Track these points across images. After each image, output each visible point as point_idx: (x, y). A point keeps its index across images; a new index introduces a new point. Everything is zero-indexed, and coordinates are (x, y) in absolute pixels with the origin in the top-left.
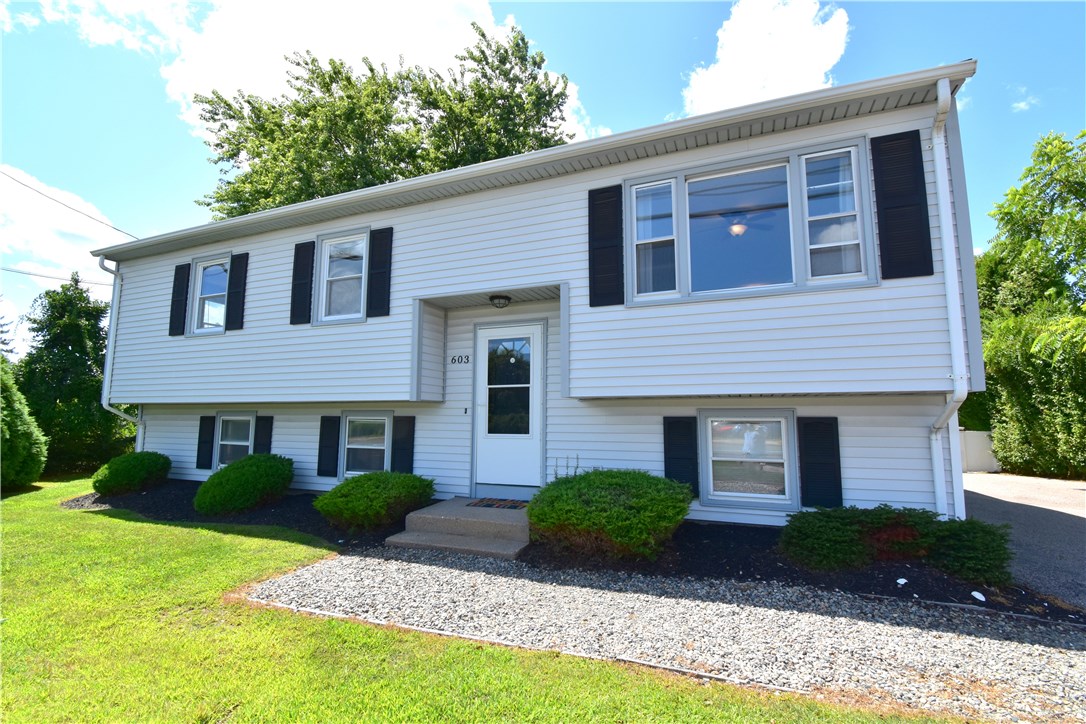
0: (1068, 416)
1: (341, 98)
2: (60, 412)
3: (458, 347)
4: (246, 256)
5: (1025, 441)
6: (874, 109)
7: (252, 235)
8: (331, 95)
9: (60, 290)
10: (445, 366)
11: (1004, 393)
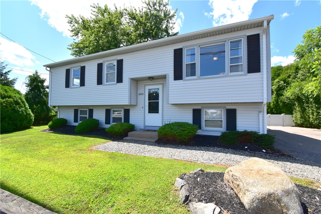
0: (313, 110)
1: (107, 18)
2: (35, 108)
3: (141, 91)
4: (84, 67)
5: (301, 117)
6: (248, 28)
7: (86, 61)
8: (104, 17)
9: (32, 75)
10: (137, 96)
11: (297, 104)
